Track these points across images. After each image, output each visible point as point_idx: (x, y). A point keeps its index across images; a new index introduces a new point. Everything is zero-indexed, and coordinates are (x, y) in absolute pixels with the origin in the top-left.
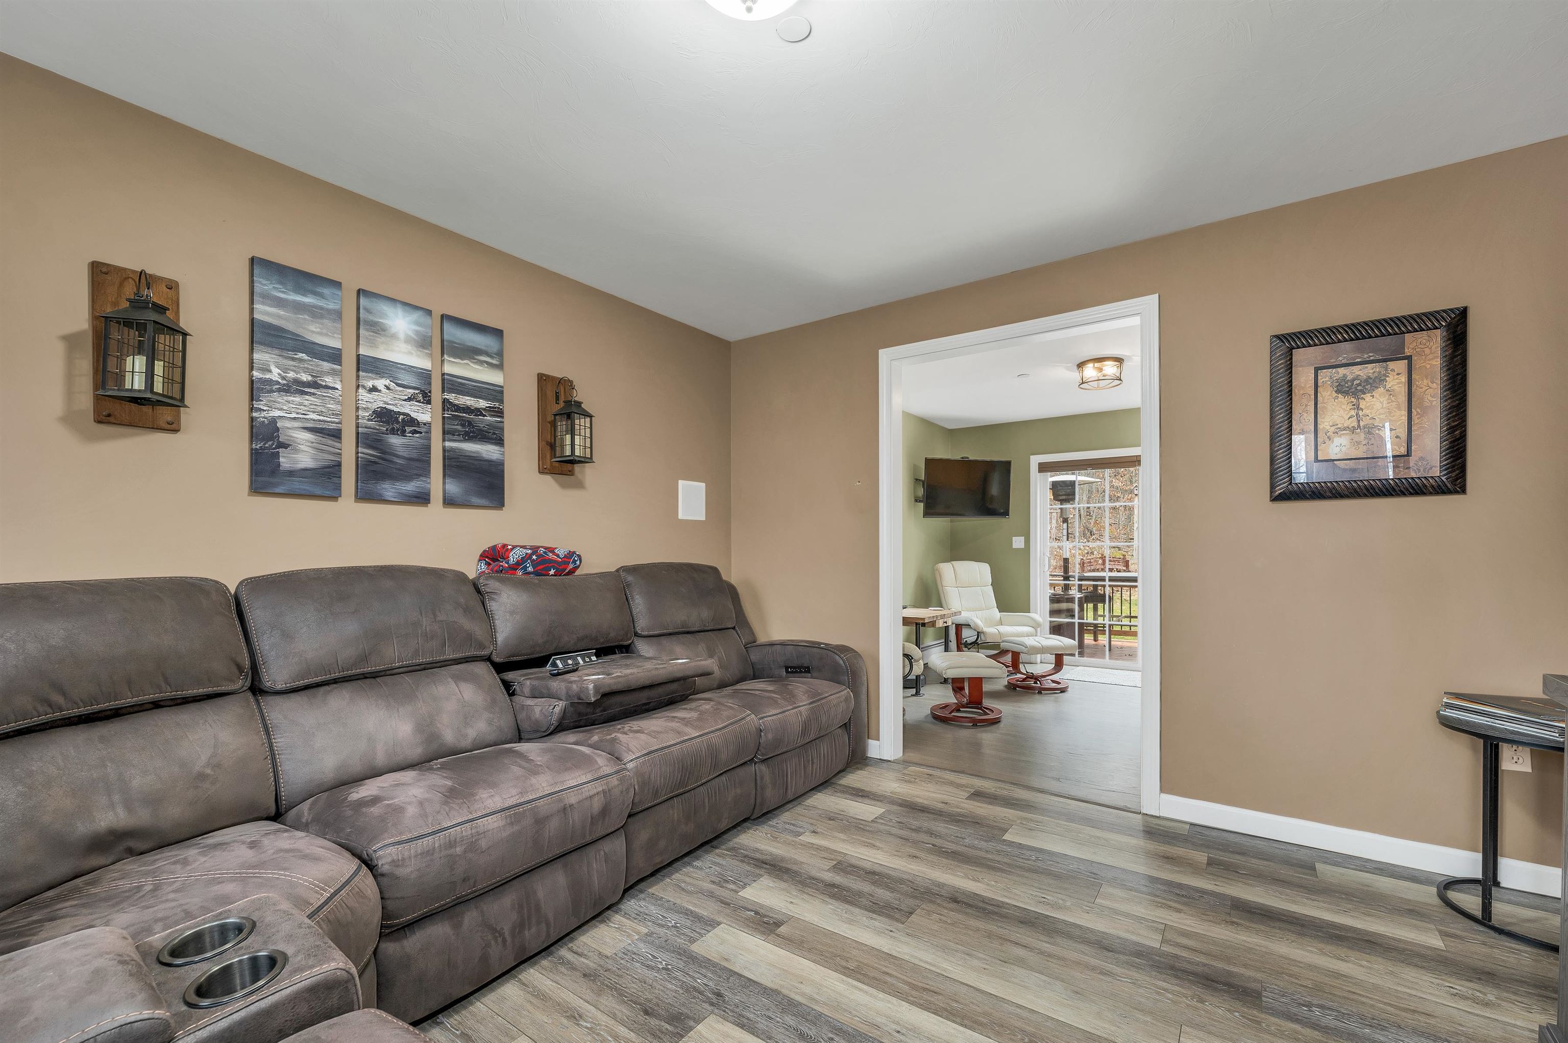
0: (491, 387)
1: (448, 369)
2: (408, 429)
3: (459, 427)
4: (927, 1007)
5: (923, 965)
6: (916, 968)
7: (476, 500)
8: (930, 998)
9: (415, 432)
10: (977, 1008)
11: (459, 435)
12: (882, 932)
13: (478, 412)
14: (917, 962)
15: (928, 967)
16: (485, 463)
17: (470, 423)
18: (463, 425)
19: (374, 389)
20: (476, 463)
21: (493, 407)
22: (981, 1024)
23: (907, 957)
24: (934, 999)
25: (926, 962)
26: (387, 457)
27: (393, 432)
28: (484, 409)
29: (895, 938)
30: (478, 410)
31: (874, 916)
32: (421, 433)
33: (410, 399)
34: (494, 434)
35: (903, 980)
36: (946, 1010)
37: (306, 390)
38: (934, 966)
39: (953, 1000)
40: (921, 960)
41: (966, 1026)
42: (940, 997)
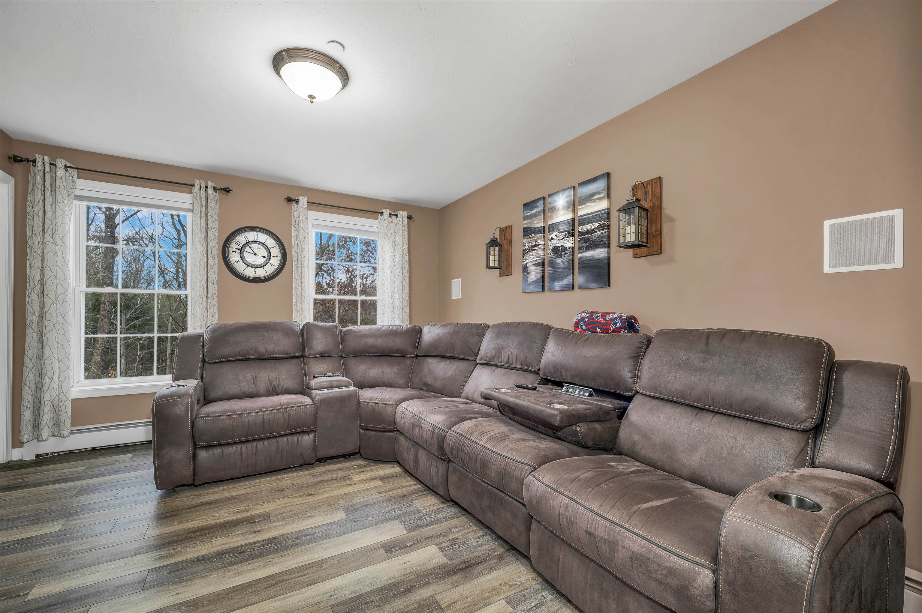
0: (600, 213)
1: (580, 213)
2: (563, 253)
3: (584, 244)
4: (266, 579)
5: (290, 594)
6: (292, 589)
7: (592, 285)
8: (269, 583)
9: (566, 254)
10: (238, 598)
11: (583, 249)
12: (335, 590)
13: (593, 231)
14: (295, 592)
15: (286, 595)
16: (596, 261)
17: (589, 240)
18: (585, 242)
19: (552, 239)
20: (592, 262)
21: (601, 225)
22: (231, 592)
23: (303, 590)
24: (266, 584)
25: (290, 596)
26: (556, 269)
27: (558, 257)
28: (596, 228)
29: (324, 594)
30: (593, 230)
31: (353, 595)
32: (568, 253)
33: (564, 238)
34: (601, 241)
35: (292, 579)
36: (255, 584)
37: (534, 249)
38: (283, 599)
39: (255, 591)
40: (294, 595)
41: (238, 586)
42: (263, 587)
